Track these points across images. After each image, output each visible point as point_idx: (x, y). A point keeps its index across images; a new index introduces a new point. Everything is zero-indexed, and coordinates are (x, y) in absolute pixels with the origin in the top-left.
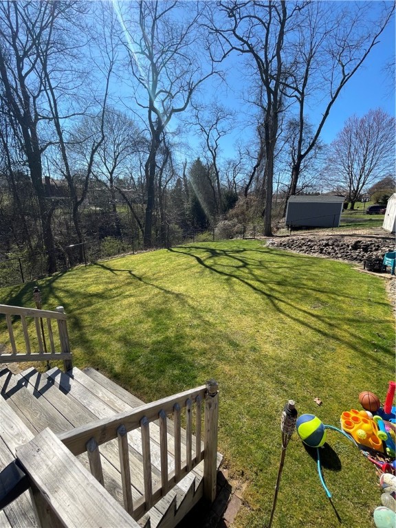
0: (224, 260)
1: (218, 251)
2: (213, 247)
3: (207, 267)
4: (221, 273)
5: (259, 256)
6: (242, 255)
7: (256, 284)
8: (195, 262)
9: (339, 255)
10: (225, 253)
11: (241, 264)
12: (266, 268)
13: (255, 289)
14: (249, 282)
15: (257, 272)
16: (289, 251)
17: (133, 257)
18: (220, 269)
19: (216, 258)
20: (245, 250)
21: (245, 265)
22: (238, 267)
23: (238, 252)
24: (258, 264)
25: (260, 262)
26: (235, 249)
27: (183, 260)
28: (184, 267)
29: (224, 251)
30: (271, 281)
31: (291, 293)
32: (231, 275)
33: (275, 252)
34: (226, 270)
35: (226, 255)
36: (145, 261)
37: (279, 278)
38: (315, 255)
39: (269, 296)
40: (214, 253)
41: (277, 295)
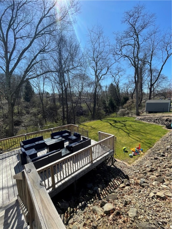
0: (118, 124)
1: (117, 121)
2: (115, 120)
3: (113, 126)
4: (117, 128)
5: (131, 123)
6: (125, 122)
7: (126, 131)
8: (109, 124)
9: (160, 123)
10: (119, 122)
11: (124, 125)
12: (131, 127)
13: (125, 132)
14: (124, 130)
15: (128, 128)
16: (143, 121)
17: (90, 123)
18: (117, 127)
19: (116, 123)
20: (127, 121)
21: (125, 125)
22: (122, 126)
23: (124, 121)
24: (129, 125)
25: (130, 125)
26: (123, 120)
27: (106, 124)
28: (106, 126)
29: (119, 121)
30: (131, 130)
31: (135, 133)
32: (119, 128)
33: (137, 122)
34: (118, 127)
35: (120, 122)
36: (94, 124)
37: (134, 129)
38: (152, 123)
39: (128, 133)
40: (116, 122)
41: (131, 133)
